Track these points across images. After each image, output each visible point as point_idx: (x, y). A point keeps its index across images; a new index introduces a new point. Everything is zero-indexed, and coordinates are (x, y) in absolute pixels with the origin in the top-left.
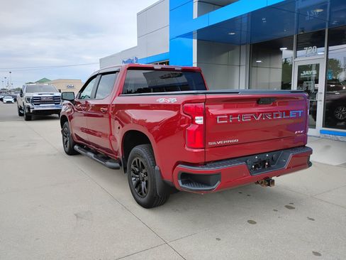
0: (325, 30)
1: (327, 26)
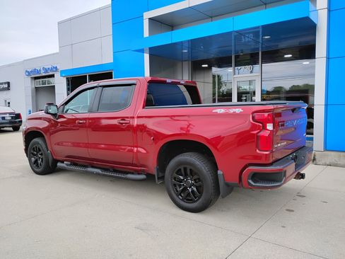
0: (258, 53)
1: (260, 49)
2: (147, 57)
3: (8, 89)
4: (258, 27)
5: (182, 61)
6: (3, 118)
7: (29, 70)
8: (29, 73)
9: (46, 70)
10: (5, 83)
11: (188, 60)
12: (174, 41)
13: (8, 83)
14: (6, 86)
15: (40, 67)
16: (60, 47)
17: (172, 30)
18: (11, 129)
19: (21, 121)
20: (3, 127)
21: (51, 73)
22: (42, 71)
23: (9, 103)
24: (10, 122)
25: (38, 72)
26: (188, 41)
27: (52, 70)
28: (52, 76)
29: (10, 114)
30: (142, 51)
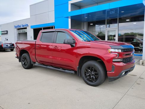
0: (117, 19)
1: (118, 17)
2: (70, 20)
3: (7, 33)
4: (117, 8)
5: (84, 22)
6: (7, 46)
7: (16, 26)
8: (16, 27)
9: (23, 26)
10: (6, 31)
11: (86, 22)
12: (83, 13)
13: (7, 31)
14: (6, 32)
15: (21, 24)
16: (30, 16)
17: (80, 9)
18: (10, 50)
19: (14, 47)
20: (7, 49)
21: (25, 27)
22: (22, 26)
23: (7, 40)
24: (10, 47)
25: (20, 26)
26: (87, 14)
27: (26, 26)
28: (26, 28)
29: (10, 44)
30: (68, 17)
